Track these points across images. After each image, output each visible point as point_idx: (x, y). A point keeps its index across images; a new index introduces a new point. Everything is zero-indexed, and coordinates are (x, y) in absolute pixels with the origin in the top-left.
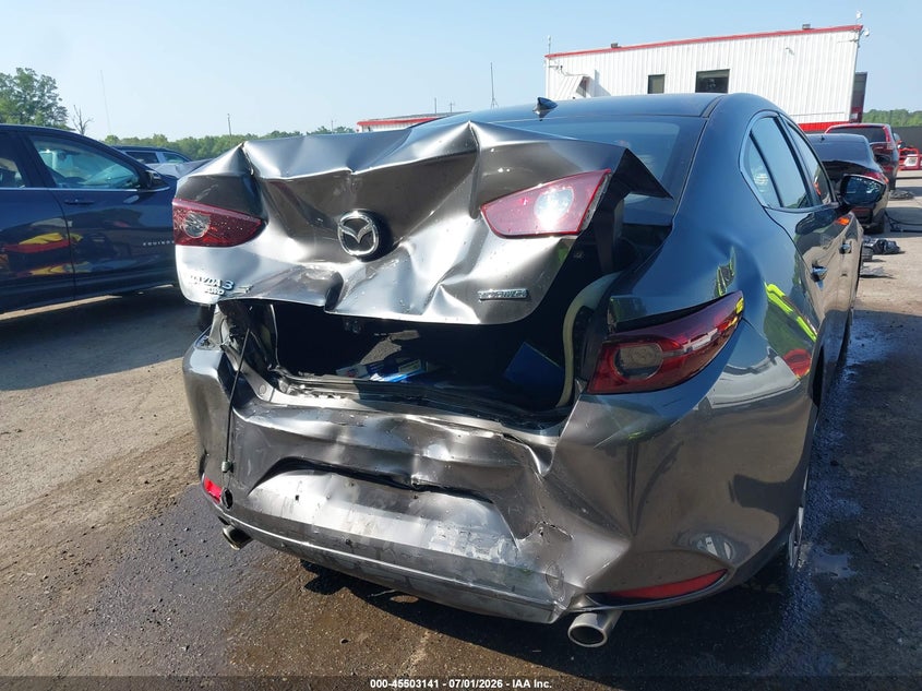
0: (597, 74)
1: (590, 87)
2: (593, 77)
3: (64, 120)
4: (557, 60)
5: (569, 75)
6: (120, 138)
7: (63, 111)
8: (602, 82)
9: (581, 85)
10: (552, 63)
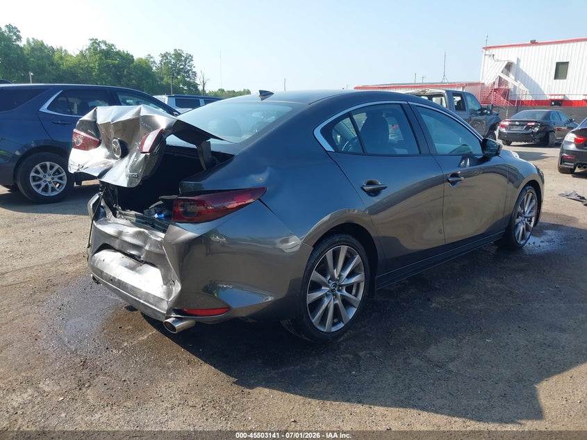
0: (518, 60)
1: (513, 69)
2: (515, 62)
3: (195, 79)
4: (491, 50)
5: (498, 61)
6: (226, 90)
7: (195, 74)
8: (522, 66)
9: (505, 67)
10: (487, 52)
